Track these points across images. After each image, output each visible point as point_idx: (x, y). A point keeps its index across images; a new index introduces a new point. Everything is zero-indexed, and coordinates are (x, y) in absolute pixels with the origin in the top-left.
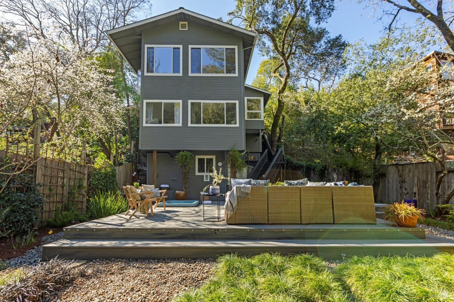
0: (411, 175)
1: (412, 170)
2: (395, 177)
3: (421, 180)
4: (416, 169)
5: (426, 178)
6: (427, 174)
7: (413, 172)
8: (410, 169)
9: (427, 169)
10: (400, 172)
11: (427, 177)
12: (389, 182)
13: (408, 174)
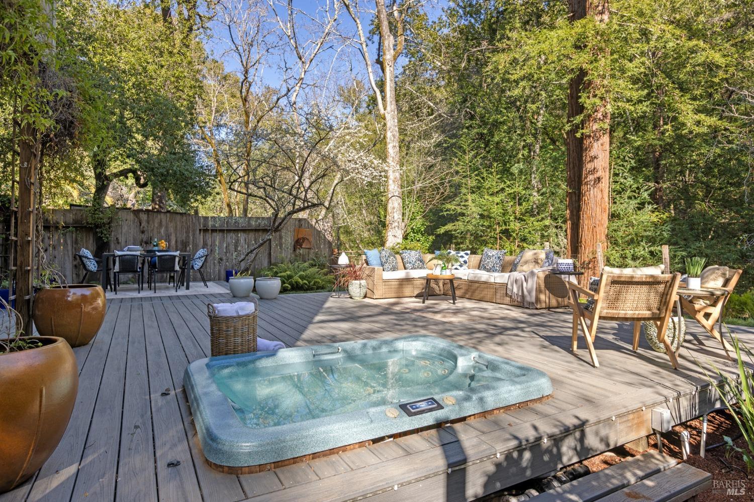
0: (162, 230)
1: (164, 223)
2: (132, 233)
3: (179, 240)
4: (171, 221)
5: (186, 238)
6: (188, 232)
7: (167, 227)
8: (161, 221)
9: (187, 223)
10: (143, 225)
11: (188, 236)
12: (118, 243)
13: (157, 228)
